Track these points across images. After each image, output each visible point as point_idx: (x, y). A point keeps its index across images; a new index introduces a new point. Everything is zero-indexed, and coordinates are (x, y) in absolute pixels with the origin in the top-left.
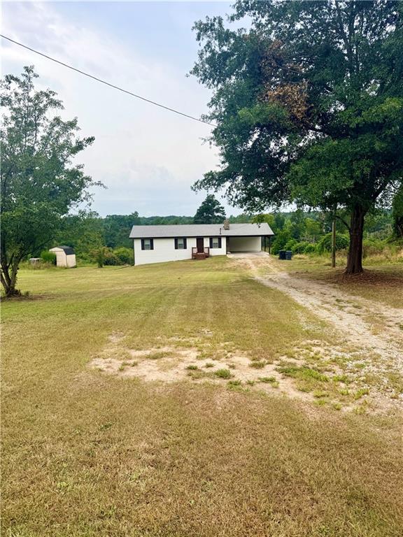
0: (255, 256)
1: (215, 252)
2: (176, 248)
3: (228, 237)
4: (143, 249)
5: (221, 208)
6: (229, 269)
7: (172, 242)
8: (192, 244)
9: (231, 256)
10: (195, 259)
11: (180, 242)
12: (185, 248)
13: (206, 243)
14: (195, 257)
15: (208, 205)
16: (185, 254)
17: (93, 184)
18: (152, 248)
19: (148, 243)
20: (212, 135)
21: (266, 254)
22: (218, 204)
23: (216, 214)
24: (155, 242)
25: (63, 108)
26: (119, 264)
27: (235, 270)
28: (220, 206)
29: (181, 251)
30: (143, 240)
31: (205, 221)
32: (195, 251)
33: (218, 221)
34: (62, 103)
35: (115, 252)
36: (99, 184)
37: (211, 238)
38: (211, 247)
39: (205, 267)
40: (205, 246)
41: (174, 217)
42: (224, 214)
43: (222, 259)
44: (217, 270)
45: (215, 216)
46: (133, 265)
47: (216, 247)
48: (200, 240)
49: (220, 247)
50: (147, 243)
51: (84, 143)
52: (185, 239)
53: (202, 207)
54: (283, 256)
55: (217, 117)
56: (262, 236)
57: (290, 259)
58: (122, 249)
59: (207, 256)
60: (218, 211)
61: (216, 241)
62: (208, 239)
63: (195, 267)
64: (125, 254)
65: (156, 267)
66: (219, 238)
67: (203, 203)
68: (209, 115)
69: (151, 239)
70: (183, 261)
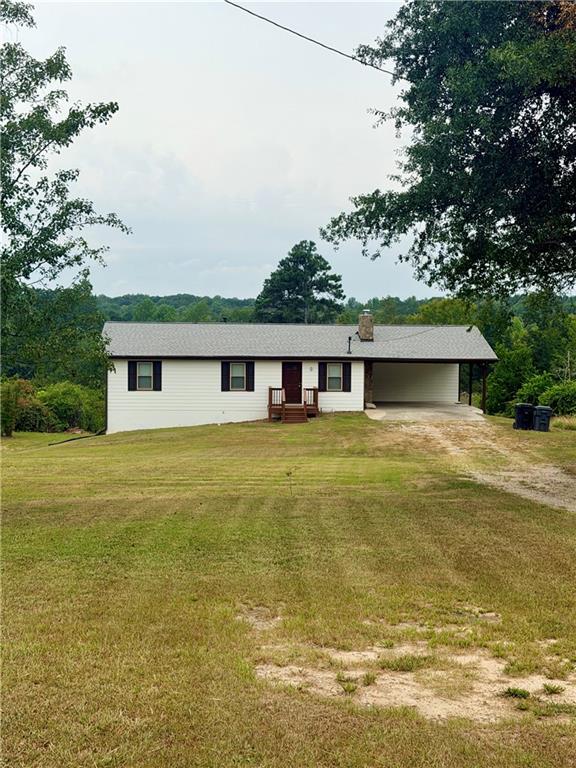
0: (446, 418)
1: (331, 401)
2: (225, 387)
3: (369, 363)
4: (132, 387)
5: (334, 278)
6: (388, 452)
7: (216, 370)
8: (269, 377)
9: (377, 415)
10: (279, 419)
11: (236, 372)
12: (250, 387)
13: (310, 377)
14: (277, 415)
15: (296, 269)
16: (250, 406)
17: (92, 221)
18: (157, 387)
19: (147, 372)
20: (406, 105)
21: (475, 414)
22: (325, 266)
23: (318, 296)
24: (167, 370)
25: (32, 22)
26: (52, 429)
27: (403, 455)
28: (329, 273)
29: (238, 397)
30: (133, 362)
31: (286, 313)
32: (279, 397)
33: (320, 315)
34: (31, 13)
35: (41, 393)
36: (112, 220)
37: (323, 363)
38: (322, 387)
39: (314, 443)
40: (305, 385)
41: (189, 299)
42: (339, 295)
43: (355, 423)
44: (351, 452)
45: (315, 302)
46: (103, 432)
47: (334, 389)
48: (292, 368)
49: (347, 388)
50: (145, 371)
51: (88, 118)
52: (250, 363)
53: (280, 273)
54: (528, 419)
55: (396, 53)
56: (461, 362)
57: (545, 428)
58: (61, 387)
59: (312, 412)
60: (322, 285)
61: (335, 372)
62: (315, 367)
63: (282, 444)
64: (70, 401)
65: (171, 439)
66: (346, 363)
67: (282, 263)
68: (376, 47)
69: (157, 362)
70: (244, 424)
